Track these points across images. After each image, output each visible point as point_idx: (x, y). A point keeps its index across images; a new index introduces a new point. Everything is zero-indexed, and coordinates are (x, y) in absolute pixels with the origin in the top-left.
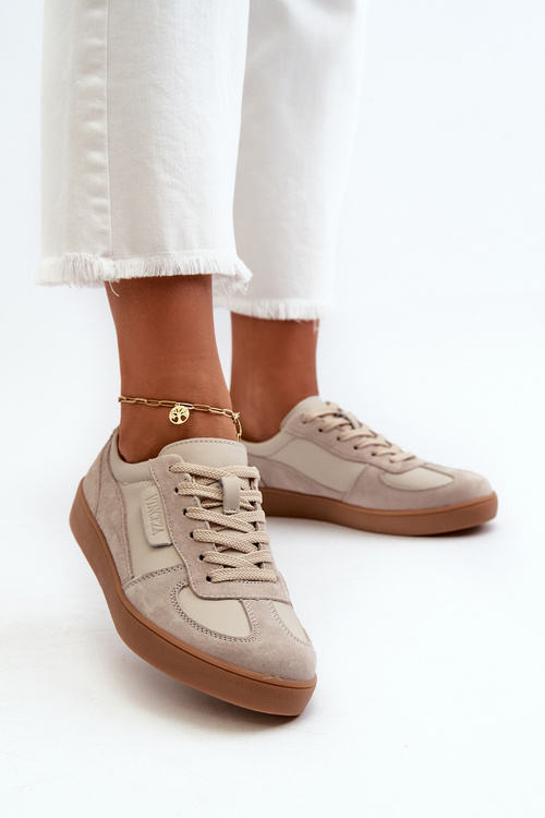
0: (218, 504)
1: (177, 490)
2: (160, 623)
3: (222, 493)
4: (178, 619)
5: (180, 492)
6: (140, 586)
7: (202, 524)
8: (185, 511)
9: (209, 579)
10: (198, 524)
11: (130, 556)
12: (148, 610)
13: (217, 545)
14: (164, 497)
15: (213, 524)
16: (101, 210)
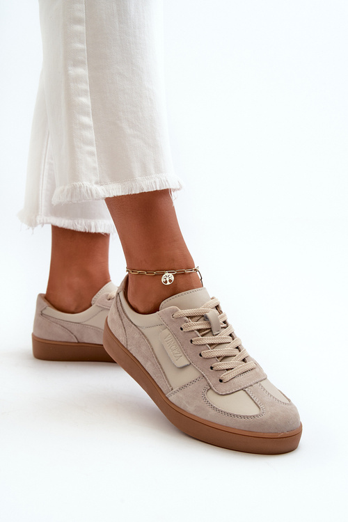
0: (209, 331)
1: (182, 329)
2: (201, 415)
3: (210, 323)
4: (212, 412)
5: (184, 330)
6: (180, 394)
7: (205, 347)
8: (191, 341)
9: (221, 381)
10: (202, 348)
11: (165, 375)
12: (190, 409)
13: (218, 357)
14: (174, 335)
15: (211, 345)
16: (91, 154)
